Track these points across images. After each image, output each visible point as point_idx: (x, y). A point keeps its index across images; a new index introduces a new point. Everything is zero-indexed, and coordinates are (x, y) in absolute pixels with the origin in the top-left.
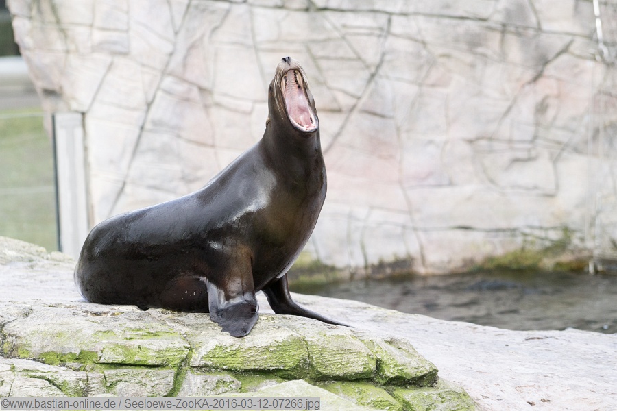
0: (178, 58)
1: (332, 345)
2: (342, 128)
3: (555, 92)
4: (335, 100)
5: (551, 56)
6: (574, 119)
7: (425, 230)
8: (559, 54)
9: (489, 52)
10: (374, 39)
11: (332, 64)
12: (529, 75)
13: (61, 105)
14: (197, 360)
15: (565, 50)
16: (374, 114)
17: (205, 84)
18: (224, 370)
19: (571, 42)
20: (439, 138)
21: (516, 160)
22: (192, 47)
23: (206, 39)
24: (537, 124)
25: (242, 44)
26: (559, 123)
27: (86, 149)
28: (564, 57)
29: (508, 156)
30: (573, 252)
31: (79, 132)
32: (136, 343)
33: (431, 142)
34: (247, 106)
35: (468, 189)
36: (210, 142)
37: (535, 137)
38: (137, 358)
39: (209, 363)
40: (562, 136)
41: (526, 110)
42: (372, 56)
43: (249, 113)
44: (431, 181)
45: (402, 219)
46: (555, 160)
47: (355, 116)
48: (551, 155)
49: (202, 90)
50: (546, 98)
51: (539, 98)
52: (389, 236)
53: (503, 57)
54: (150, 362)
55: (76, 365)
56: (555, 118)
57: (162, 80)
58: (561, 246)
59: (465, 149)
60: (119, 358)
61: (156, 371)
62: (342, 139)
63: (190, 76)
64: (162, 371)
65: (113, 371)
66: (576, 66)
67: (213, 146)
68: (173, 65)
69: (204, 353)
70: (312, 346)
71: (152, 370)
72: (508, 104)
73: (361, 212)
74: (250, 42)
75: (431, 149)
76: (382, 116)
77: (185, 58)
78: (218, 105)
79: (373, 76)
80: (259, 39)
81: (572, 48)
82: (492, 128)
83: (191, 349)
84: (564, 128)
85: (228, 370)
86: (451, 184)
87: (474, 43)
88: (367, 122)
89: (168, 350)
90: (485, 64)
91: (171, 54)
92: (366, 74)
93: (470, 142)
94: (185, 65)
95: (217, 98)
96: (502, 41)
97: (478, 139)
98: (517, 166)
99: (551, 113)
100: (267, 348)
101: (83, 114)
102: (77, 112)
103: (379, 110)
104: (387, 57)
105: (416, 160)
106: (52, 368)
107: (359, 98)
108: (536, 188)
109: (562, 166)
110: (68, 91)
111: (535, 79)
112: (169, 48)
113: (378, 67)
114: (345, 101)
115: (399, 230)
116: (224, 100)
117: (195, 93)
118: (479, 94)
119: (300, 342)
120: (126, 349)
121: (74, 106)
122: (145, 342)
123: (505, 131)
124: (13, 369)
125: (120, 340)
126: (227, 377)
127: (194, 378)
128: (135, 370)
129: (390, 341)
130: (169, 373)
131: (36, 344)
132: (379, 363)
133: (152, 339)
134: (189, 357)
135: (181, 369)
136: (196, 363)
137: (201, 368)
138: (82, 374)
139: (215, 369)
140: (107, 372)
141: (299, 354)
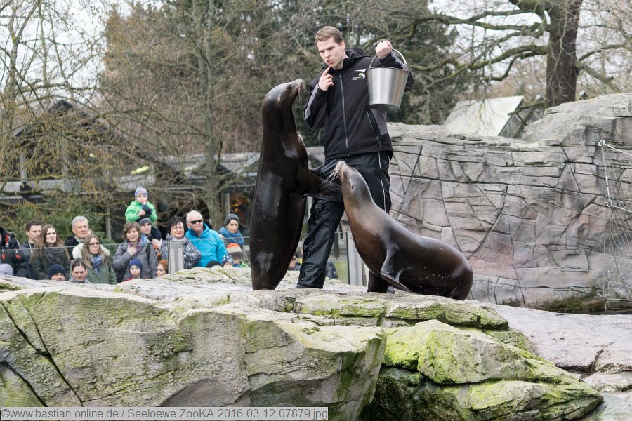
0: (406, 205)
1: (455, 308)
2: (485, 239)
3: (588, 222)
4: (481, 225)
5: (585, 205)
6: (597, 235)
7: (525, 288)
8: (589, 204)
9: (555, 203)
10: (500, 196)
11: (479, 208)
12: (575, 213)
14: (388, 314)
15: (592, 202)
16: (500, 232)
17: (419, 218)
18: (402, 319)
19: (596, 198)
20: (532, 244)
21: (569, 255)
22: (413, 200)
23: (419, 196)
24: (579, 238)
25: (437, 199)
26: (590, 237)
28: (592, 205)
29: (565, 253)
30: (597, 299)
32: (359, 305)
33: (528, 246)
34: (439, 228)
35: (546, 269)
37: (578, 244)
38: (359, 313)
39: (394, 316)
40: (591, 243)
41: (573, 230)
42: (498, 204)
43: (440, 232)
44: (528, 265)
45: (513, 283)
46: (588, 255)
47: (491, 233)
48: (586, 252)
49: (417, 220)
50: (584, 224)
51: (580, 225)
52: (508, 291)
53: (562, 205)
54: (365, 314)
55: (329, 316)
56: (587, 235)
57: (398, 215)
58: (591, 296)
59: (544, 249)
60: (351, 313)
61: (368, 319)
62: (485, 244)
63: (411, 214)
64: (371, 319)
65: (347, 319)
66: (598, 210)
68: (403, 209)
69: (391, 311)
70: (445, 309)
71: (366, 319)
72: (565, 227)
73: (494, 279)
74: (440, 198)
75: (528, 249)
76: (504, 233)
77: (409, 205)
78: (425, 228)
79: (499, 213)
80: (444, 196)
81: (595, 201)
82: (557, 239)
83: (385, 309)
84: (592, 240)
85: (404, 319)
86: (538, 266)
87: (548, 198)
88: (496, 236)
89: (374, 309)
90: (554, 208)
91: (402, 203)
92: (495, 213)
93: (546, 246)
94: (409, 209)
95: (425, 224)
96: (562, 198)
97: (550, 245)
98: (569, 258)
99: (586, 232)
100: (423, 309)
103: (502, 231)
104: (506, 205)
105: (520, 255)
106: (318, 317)
107: (493, 224)
108: (579, 268)
109: (591, 258)
111: (578, 215)
112: (401, 200)
113: (502, 209)
114: (485, 226)
115: (512, 288)
116: (428, 226)
117: (414, 222)
118: (551, 223)
119: (438, 306)
120: (354, 308)
122: (363, 305)
123: (563, 241)
124: (298, 317)
125: (351, 304)
126: (403, 323)
127: (387, 323)
128: (358, 318)
129: (485, 308)
130: (375, 320)
131: (311, 307)
132: (479, 318)
133: (366, 304)
134: (384, 313)
135: (380, 318)
136: (388, 316)
137: (391, 318)
138: (332, 320)
139: (397, 319)
140: (344, 319)
141: (439, 312)
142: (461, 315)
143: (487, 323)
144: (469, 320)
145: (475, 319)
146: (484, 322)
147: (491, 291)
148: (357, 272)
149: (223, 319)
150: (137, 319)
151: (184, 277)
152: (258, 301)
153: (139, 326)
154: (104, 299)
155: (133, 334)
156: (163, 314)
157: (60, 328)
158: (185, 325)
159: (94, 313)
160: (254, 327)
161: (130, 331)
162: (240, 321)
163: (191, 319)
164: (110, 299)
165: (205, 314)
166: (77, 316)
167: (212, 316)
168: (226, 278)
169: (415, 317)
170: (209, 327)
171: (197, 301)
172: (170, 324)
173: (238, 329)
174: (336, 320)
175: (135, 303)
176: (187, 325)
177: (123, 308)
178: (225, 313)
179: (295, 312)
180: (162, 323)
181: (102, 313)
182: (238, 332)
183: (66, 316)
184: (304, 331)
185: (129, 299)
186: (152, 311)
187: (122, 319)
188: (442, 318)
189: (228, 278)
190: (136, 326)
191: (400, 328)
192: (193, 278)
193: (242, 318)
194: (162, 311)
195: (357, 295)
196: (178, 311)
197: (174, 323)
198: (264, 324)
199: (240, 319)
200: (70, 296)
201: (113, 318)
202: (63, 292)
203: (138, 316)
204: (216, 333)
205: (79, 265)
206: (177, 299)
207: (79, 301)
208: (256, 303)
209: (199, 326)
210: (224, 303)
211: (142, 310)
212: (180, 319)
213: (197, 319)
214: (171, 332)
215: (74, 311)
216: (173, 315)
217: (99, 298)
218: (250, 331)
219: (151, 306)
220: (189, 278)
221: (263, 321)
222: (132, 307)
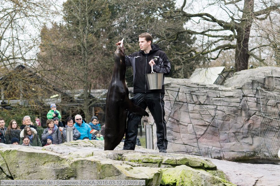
0: (172, 114)
1: (193, 160)
2: (207, 129)
3: (252, 123)
4: (205, 123)
5: (251, 115)
6: (256, 128)
7: (224, 152)
9: (238, 114)
10: (214, 111)
11: (204, 116)
12: (247, 119)
13: (147, 123)
14: (163, 162)
16: (214, 127)
17: (178, 119)
19: (256, 112)
20: (227, 132)
21: (244, 137)
22: (175, 112)
23: (178, 110)
24: (248, 130)
25: (186, 111)
26: (253, 129)
27: (152, 133)
28: (254, 115)
29: (242, 136)
30: (256, 157)
31: (151, 129)
32: (151, 158)
33: (226, 133)
34: (186, 124)
35: (233, 143)
36: (179, 132)
37: (248, 132)
38: (150, 161)
40: (254, 132)
41: (246, 126)
42: (213, 114)
43: (187, 126)
44: (226, 141)
45: (219, 149)
46: (252, 137)
47: (210, 127)
51: (249, 124)
52: (217, 153)
53: (241, 115)
54: (153, 162)
55: (137, 162)
56: (252, 128)
57: (169, 118)
58: (253, 155)
59: (233, 134)
60: (147, 161)
61: (154, 164)
62: (207, 132)
63: (174, 118)
64: (156, 164)
65: (145, 164)
66: (257, 117)
67: (179, 133)
68: (171, 115)
69: (165, 161)
70: (189, 160)
72: (242, 125)
73: (211, 147)
74: (187, 111)
75: (226, 134)
76: (215, 127)
77: (174, 114)
78: (181, 124)
79: (213, 118)
80: (189, 110)
81: (256, 114)
82: (239, 130)
83: (162, 160)
84: (254, 131)
85: (170, 164)
86: (230, 142)
87: (235, 112)
88: (212, 128)
89: (157, 159)
90: (237, 117)
91: (170, 113)
92: (212, 118)
93: (234, 133)
95: (180, 123)
96: (241, 112)
97: (236, 132)
99: (251, 127)
100: (179, 160)
101: (152, 125)
102: (150, 125)
104: (216, 115)
105: (222, 137)
106: (132, 163)
107: (210, 123)
108: (248, 143)
109: (254, 139)
110: (149, 120)
112: (170, 112)
113: (214, 116)
114: (207, 123)
115: (219, 151)
116: (182, 123)
117: (176, 121)
118: (236, 123)
119: (186, 159)
120: (148, 159)
121: (150, 123)
122: (152, 158)
123: (241, 131)
124: (123, 163)
125: (147, 157)
126: (170, 166)
127: (163, 166)
128: (150, 164)
129: (206, 160)
130: (158, 164)
131: (129, 158)
132: (204, 164)
133: (154, 157)
134: (162, 161)
135: (160, 164)
136: (163, 163)
137: (165, 164)
138: (138, 164)
139: (167, 164)
140: (144, 164)
141: (186, 162)
142: (196, 163)
143: (207, 167)
144: (199, 165)
145: (202, 165)
146: (206, 166)
147: (209, 153)
148: (150, 143)
149: (90, 163)
150: (52, 163)
151: (73, 144)
152: (106, 155)
153: (53, 165)
154: (37, 153)
155: (50, 169)
156: (63, 160)
157: (17, 166)
158: (73, 165)
159: (33, 159)
160: (104, 167)
161: (49, 168)
162: (98, 164)
163: (76, 163)
164: (40, 153)
165: (82, 161)
166: (25, 161)
167: (85, 162)
168: (92, 145)
169: (175, 164)
170: (84, 166)
171: (79, 155)
172: (67, 165)
173: (97, 168)
174: (140, 164)
175: (51, 155)
176: (74, 165)
177: (46, 157)
178: (91, 160)
179: (122, 160)
180: (63, 164)
181: (36, 160)
182: (97, 169)
183: (20, 161)
184: (126, 169)
185: (49, 153)
186: (59, 159)
187: (45, 162)
188: (187, 164)
189: (93, 145)
190: (51, 165)
191: (169, 168)
192: (77, 145)
193: (98, 162)
194: (63, 159)
195: (150, 153)
196: (70, 159)
197: (68, 165)
198: (108, 166)
199: (98, 163)
200: (22, 152)
201: (41, 162)
202: (19, 150)
203: (52, 161)
204: (87, 169)
205: (26, 138)
206: (70, 154)
207: (26, 154)
208: (105, 156)
209: (79, 166)
210: (91, 156)
211: (54, 158)
212: (71, 163)
213: (79, 163)
214: (67, 168)
215: (24, 159)
216: (68, 161)
217: (35, 153)
218: (102, 169)
219: (58, 156)
220: (75, 144)
221: (108, 164)
222: (50, 157)
